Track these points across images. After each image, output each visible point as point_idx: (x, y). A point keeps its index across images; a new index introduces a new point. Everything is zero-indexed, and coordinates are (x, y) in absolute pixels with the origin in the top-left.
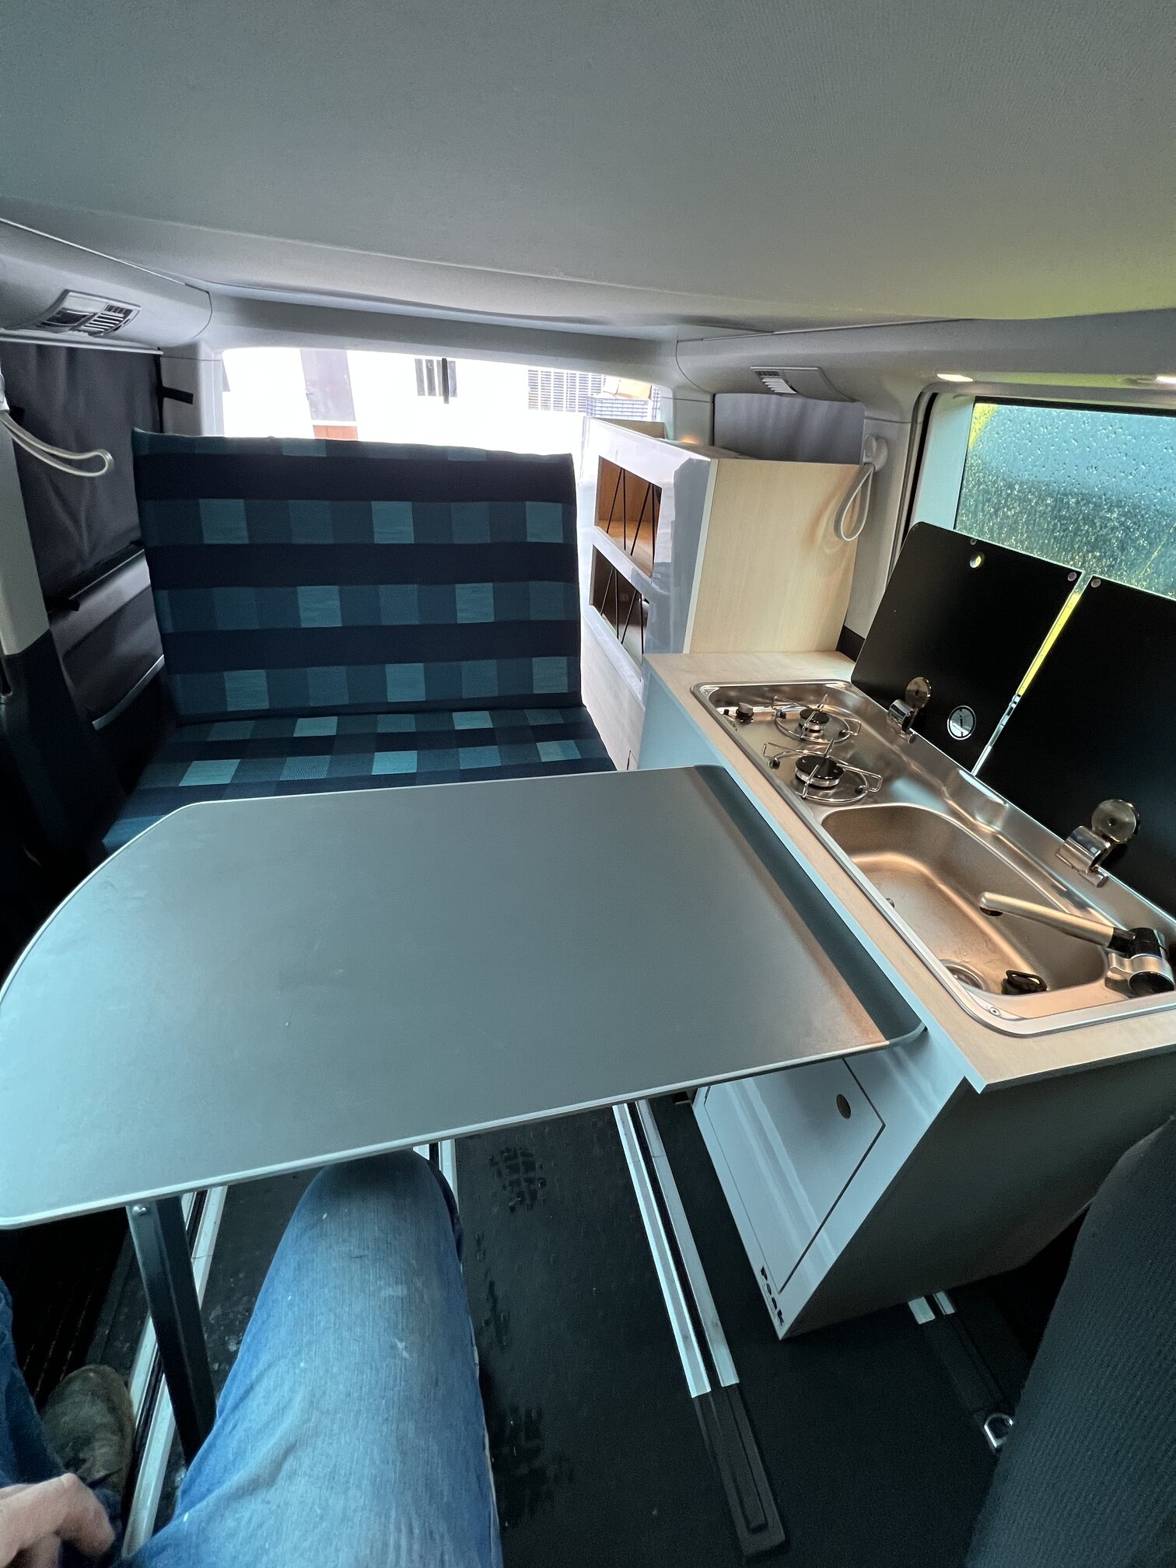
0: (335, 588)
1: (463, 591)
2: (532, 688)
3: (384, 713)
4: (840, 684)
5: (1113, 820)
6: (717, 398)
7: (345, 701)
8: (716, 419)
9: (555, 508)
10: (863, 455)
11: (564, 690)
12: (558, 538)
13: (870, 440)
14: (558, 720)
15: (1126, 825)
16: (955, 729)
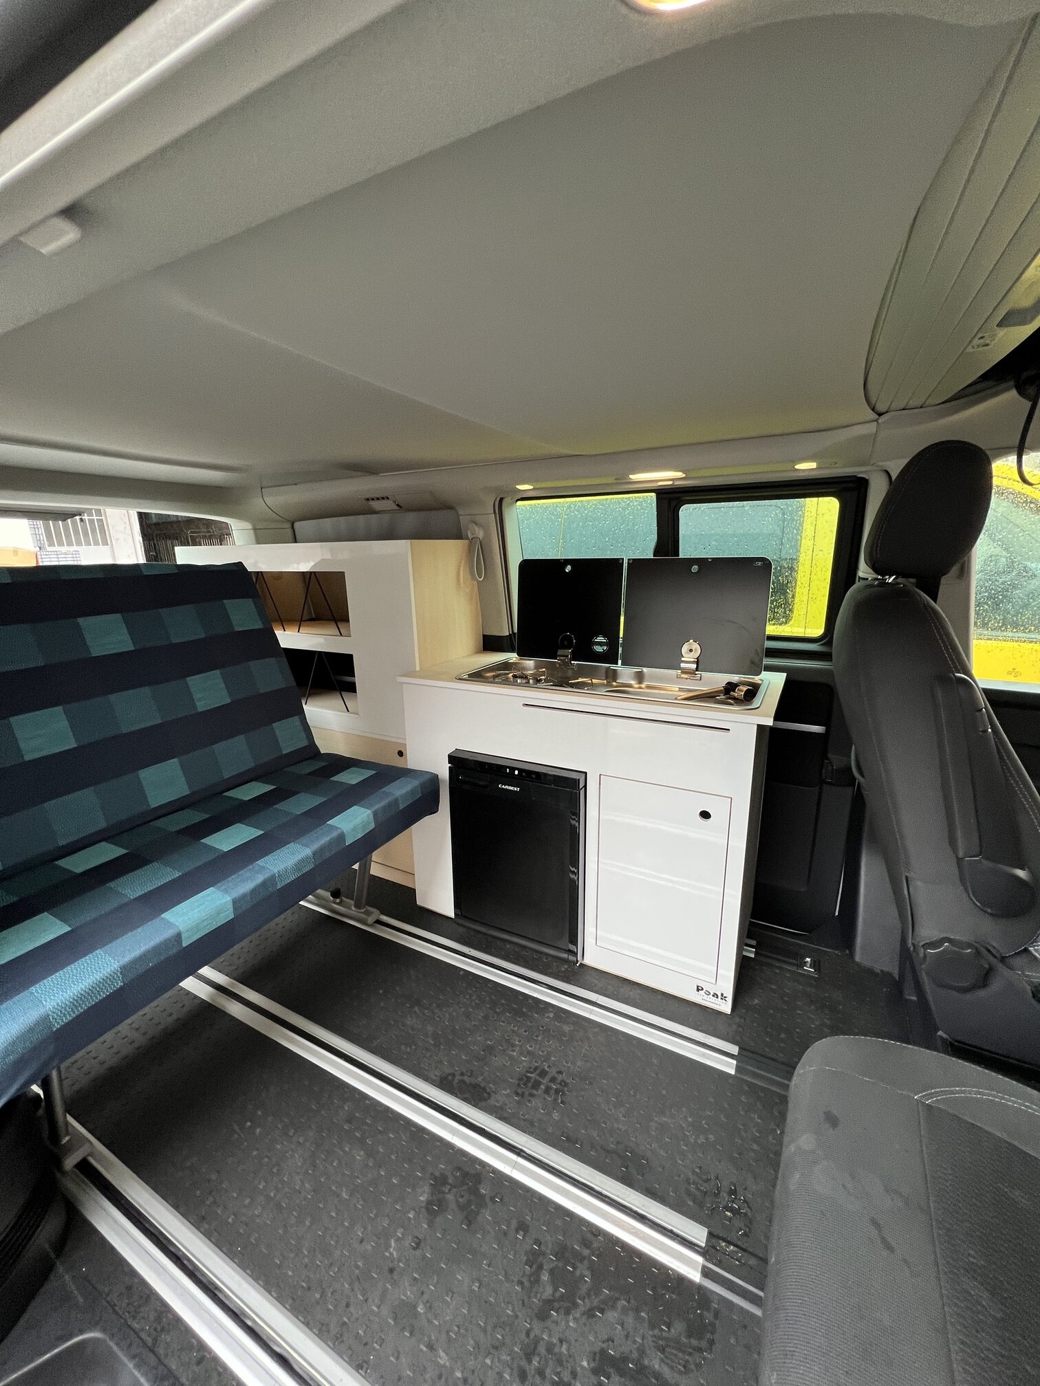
0: (59, 709)
1: (194, 682)
2: (281, 750)
3: (156, 819)
4: (514, 659)
5: (691, 651)
6: (297, 525)
7: (102, 824)
8: (297, 537)
9: (248, 604)
10: (467, 535)
11: (304, 743)
12: (258, 625)
13: (471, 526)
14: (320, 764)
15: (696, 650)
16: (599, 649)
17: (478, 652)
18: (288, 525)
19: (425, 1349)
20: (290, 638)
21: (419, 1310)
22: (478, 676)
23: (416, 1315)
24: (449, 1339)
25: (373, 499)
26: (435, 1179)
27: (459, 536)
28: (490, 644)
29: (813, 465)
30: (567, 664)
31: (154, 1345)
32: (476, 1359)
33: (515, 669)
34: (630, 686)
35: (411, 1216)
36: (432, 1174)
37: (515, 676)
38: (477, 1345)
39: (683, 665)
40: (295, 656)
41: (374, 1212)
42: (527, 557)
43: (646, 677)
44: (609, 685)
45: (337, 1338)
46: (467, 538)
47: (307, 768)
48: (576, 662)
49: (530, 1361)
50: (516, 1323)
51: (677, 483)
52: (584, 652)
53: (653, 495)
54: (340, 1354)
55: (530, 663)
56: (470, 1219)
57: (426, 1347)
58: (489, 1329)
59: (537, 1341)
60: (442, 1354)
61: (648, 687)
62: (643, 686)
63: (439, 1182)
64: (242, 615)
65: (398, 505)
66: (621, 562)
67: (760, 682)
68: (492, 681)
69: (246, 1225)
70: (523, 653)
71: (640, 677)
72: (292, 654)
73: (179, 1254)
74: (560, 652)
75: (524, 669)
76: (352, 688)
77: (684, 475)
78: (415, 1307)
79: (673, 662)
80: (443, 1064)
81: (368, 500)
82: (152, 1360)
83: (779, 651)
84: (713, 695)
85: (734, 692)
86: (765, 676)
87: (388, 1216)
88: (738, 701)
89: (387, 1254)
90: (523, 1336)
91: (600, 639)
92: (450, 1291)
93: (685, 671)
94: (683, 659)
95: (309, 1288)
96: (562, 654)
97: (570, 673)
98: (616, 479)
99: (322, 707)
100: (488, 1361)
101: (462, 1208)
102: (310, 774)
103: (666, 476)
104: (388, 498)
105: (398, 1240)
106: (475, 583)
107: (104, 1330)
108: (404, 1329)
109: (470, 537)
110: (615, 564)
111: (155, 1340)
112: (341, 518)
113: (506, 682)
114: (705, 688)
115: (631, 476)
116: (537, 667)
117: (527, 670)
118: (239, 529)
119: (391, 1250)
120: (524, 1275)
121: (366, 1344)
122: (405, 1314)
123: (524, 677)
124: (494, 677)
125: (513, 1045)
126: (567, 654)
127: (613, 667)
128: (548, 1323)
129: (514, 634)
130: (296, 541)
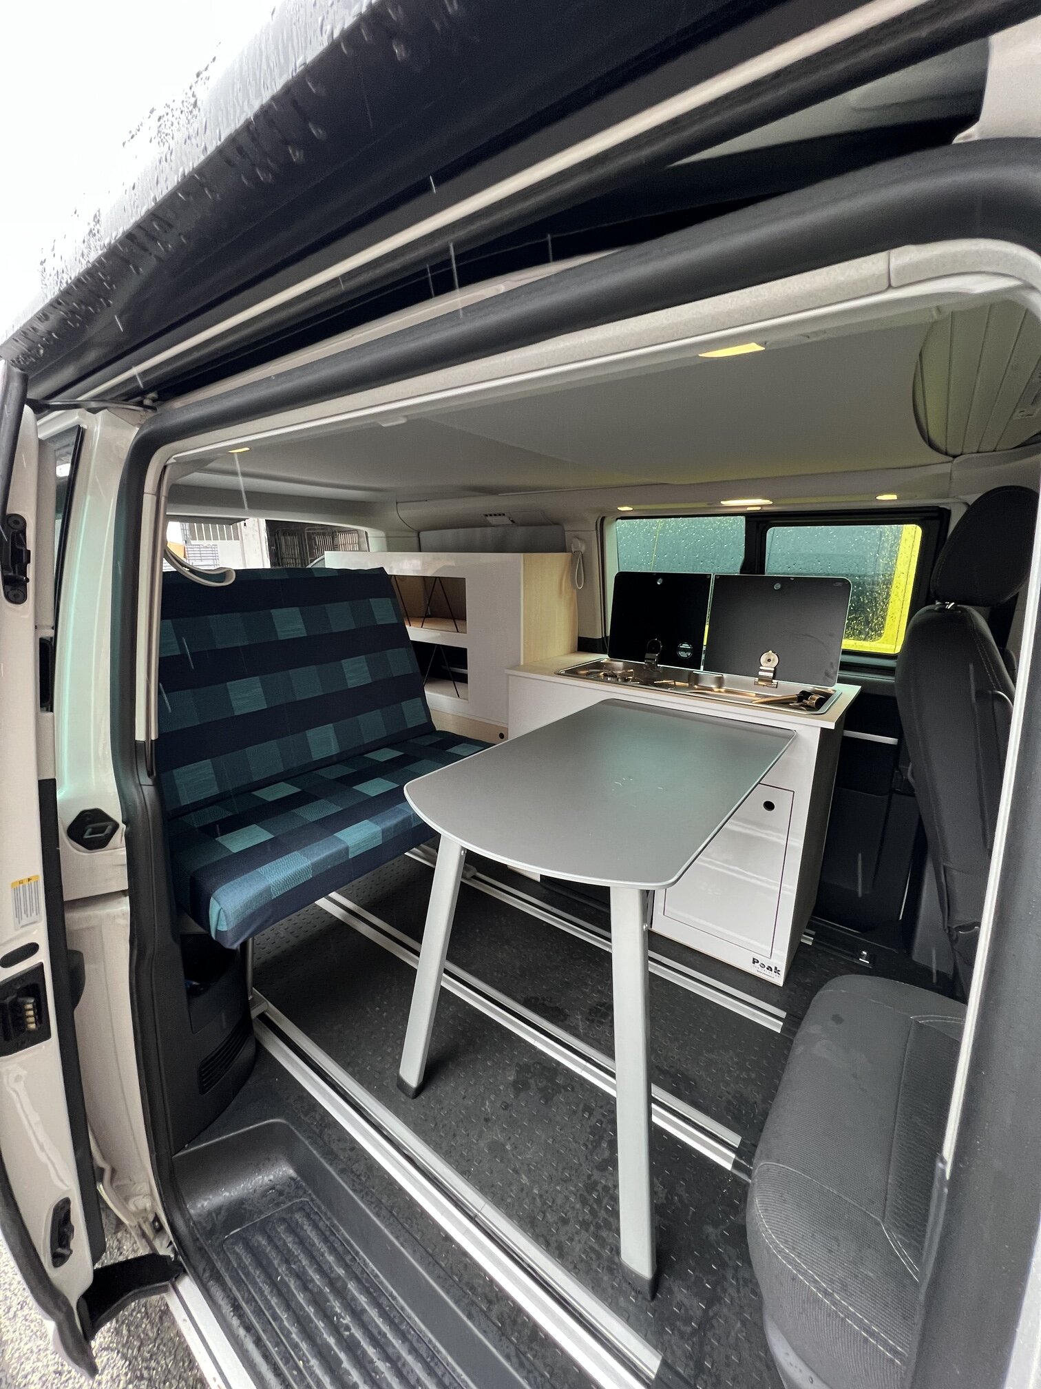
1: (347, 664)
2: (407, 724)
3: (316, 769)
4: (606, 660)
5: (769, 660)
6: (422, 534)
7: (281, 769)
8: (422, 545)
9: (387, 602)
10: (571, 548)
11: (425, 720)
12: (394, 620)
13: (575, 540)
14: (438, 739)
15: (774, 660)
16: (683, 654)
17: (573, 652)
18: (415, 534)
19: (511, 1171)
20: (418, 633)
21: (507, 1147)
22: (573, 672)
23: (505, 1151)
24: (530, 1170)
25: (491, 515)
26: (520, 1066)
27: (563, 550)
28: (584, 645)
29: (894, 497)
30: (653, 667)
31: (321, 1134)
32: (549, 1185)
33: (606, 668)
34: (711, 689)
35: (501, 1088)
36: (517, 1063)
37: (605, 675)
38: (551, 1177)
39: (760, 673)
40: (422, 648)
41: (474, 1081)
42: (621, 571)
43: (726, 682)
44: (691, 687)
45: (447, 1154)
46: (571, 552)
47: (426, 741)
48: (661, 666)
49: (590, 1194)
50: (581, 1168)
51: (765, 509)
52: (670, 657)
53: (743, 518)
54: (450, 1163)
55: (619, 664)
56: (548, 1100)
57: (512, 1170)
58: (560, 1170)
59: (596, 1183)
60: (524, 1177)
61: (727, 691)
62: (722, 690)
63: (522, 1069)
64: (382, 611)
65: (512, 521)
66: (709, 577)
67: (832, 692)
68: (587, 677)
69: (379, 1073)
70: (614, 655)
71: (720, 682)
72: (418, 646)
73: (333, 1083)
74: (648, 655)
75: (613, 669)
76: (463, 679)
77: (771, 503)
78: (504, 1146)
79: (752, 669)
80: (528, 990)
81: (486, 515)
82: (321, 1143)
83: (852, 666)
84: (787, 701)
85: (807, 699)
86: (839, 687)
87: (484, 1084)
88: (809, 708)
89: (483, 1109)
90: (585, 1177)
91: (685, 646)
92: (531, 1140)
93: (762, 679)
94: (761, 668)
95: (426, 1120)
96: (650, 657)
97: (655, 675)
98: (708, 504)
99: (437, 692)
100: (558, 1188)
101: (541, 1090)
102: (430, 745)
103: (755, 503)
104: (504, 515)
105: (491, 1102)
106: (575, 591)
107: (287, 1119)
108: (496, 1157)
109: (573, 550)
110: (703, 579)
111: (321, 1132)
112: (460, 529)
113: (597, 679)
114: (778, 696)
115: (722, 502)
116: (626, 668)
117: (617, 670)
118: (374, 537)
119: (487, 1107)
120: (588, 1140)
121: (468, 1160)
122: (496, 1149)
123: (614, 676)
124: (587, 674)
125: (586, 984)
126: (653, 658)
127: (695, 671)
128: (606, 1174)
129: (607, 637)
130: (420, 551)
